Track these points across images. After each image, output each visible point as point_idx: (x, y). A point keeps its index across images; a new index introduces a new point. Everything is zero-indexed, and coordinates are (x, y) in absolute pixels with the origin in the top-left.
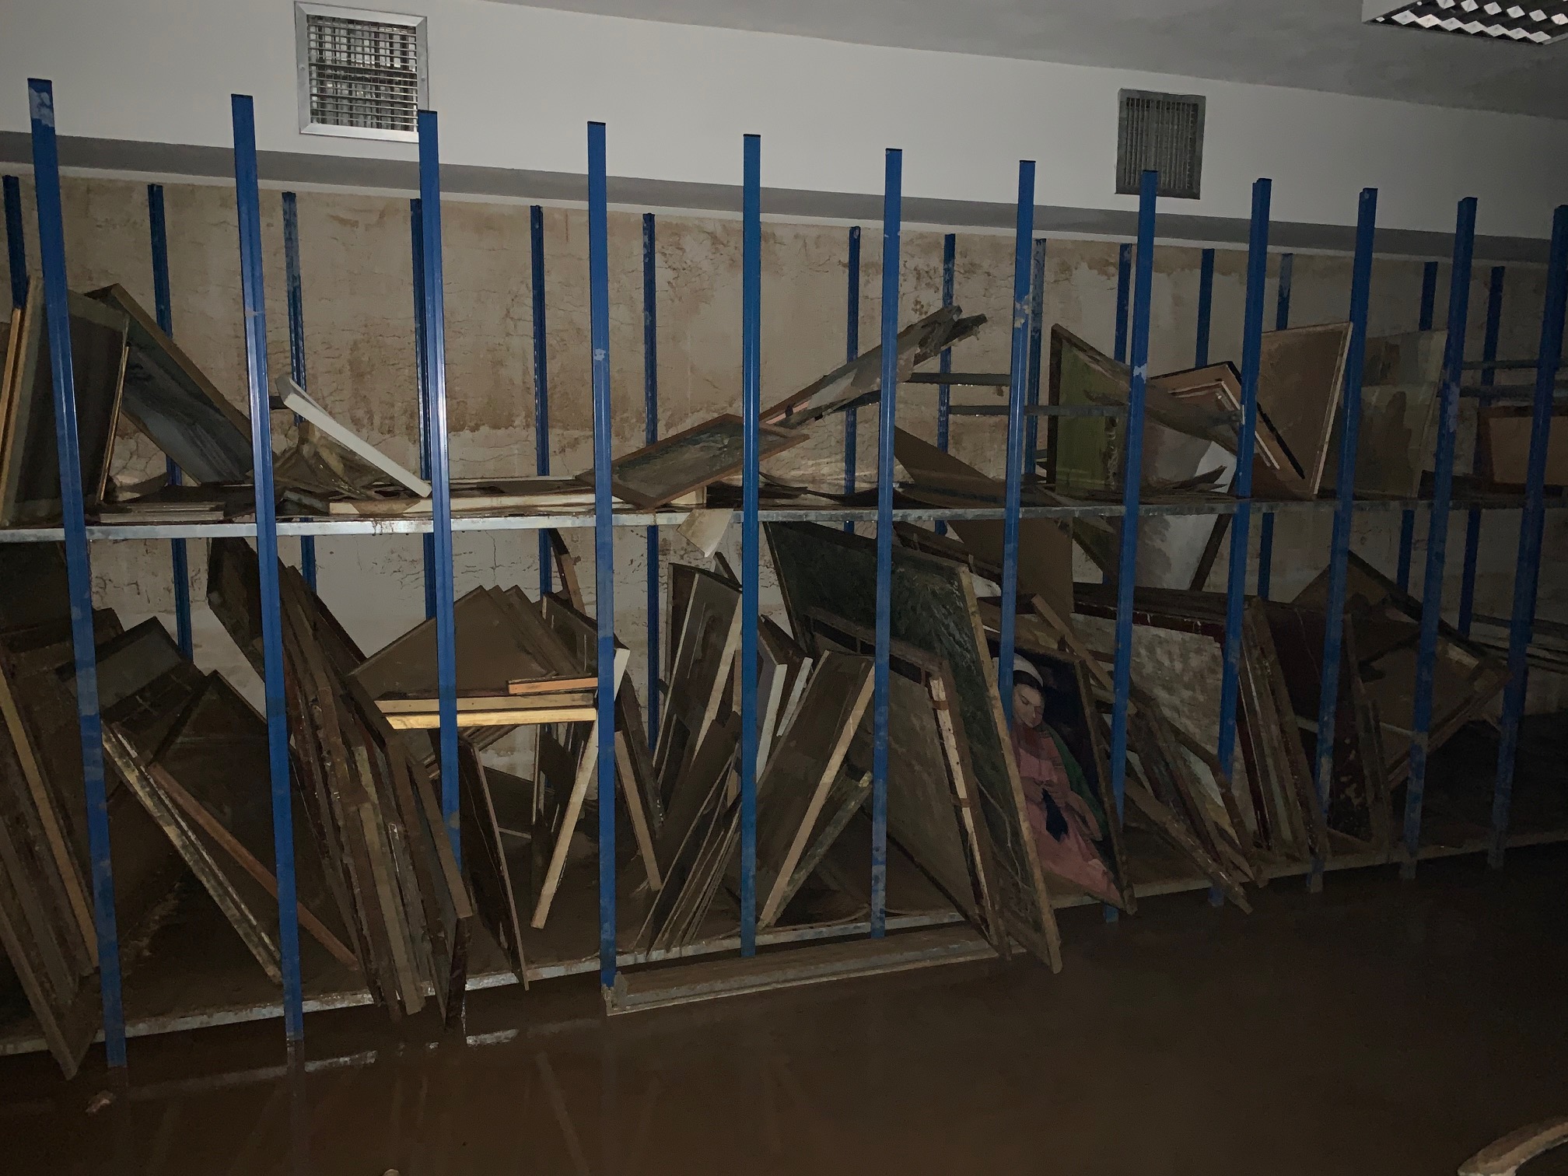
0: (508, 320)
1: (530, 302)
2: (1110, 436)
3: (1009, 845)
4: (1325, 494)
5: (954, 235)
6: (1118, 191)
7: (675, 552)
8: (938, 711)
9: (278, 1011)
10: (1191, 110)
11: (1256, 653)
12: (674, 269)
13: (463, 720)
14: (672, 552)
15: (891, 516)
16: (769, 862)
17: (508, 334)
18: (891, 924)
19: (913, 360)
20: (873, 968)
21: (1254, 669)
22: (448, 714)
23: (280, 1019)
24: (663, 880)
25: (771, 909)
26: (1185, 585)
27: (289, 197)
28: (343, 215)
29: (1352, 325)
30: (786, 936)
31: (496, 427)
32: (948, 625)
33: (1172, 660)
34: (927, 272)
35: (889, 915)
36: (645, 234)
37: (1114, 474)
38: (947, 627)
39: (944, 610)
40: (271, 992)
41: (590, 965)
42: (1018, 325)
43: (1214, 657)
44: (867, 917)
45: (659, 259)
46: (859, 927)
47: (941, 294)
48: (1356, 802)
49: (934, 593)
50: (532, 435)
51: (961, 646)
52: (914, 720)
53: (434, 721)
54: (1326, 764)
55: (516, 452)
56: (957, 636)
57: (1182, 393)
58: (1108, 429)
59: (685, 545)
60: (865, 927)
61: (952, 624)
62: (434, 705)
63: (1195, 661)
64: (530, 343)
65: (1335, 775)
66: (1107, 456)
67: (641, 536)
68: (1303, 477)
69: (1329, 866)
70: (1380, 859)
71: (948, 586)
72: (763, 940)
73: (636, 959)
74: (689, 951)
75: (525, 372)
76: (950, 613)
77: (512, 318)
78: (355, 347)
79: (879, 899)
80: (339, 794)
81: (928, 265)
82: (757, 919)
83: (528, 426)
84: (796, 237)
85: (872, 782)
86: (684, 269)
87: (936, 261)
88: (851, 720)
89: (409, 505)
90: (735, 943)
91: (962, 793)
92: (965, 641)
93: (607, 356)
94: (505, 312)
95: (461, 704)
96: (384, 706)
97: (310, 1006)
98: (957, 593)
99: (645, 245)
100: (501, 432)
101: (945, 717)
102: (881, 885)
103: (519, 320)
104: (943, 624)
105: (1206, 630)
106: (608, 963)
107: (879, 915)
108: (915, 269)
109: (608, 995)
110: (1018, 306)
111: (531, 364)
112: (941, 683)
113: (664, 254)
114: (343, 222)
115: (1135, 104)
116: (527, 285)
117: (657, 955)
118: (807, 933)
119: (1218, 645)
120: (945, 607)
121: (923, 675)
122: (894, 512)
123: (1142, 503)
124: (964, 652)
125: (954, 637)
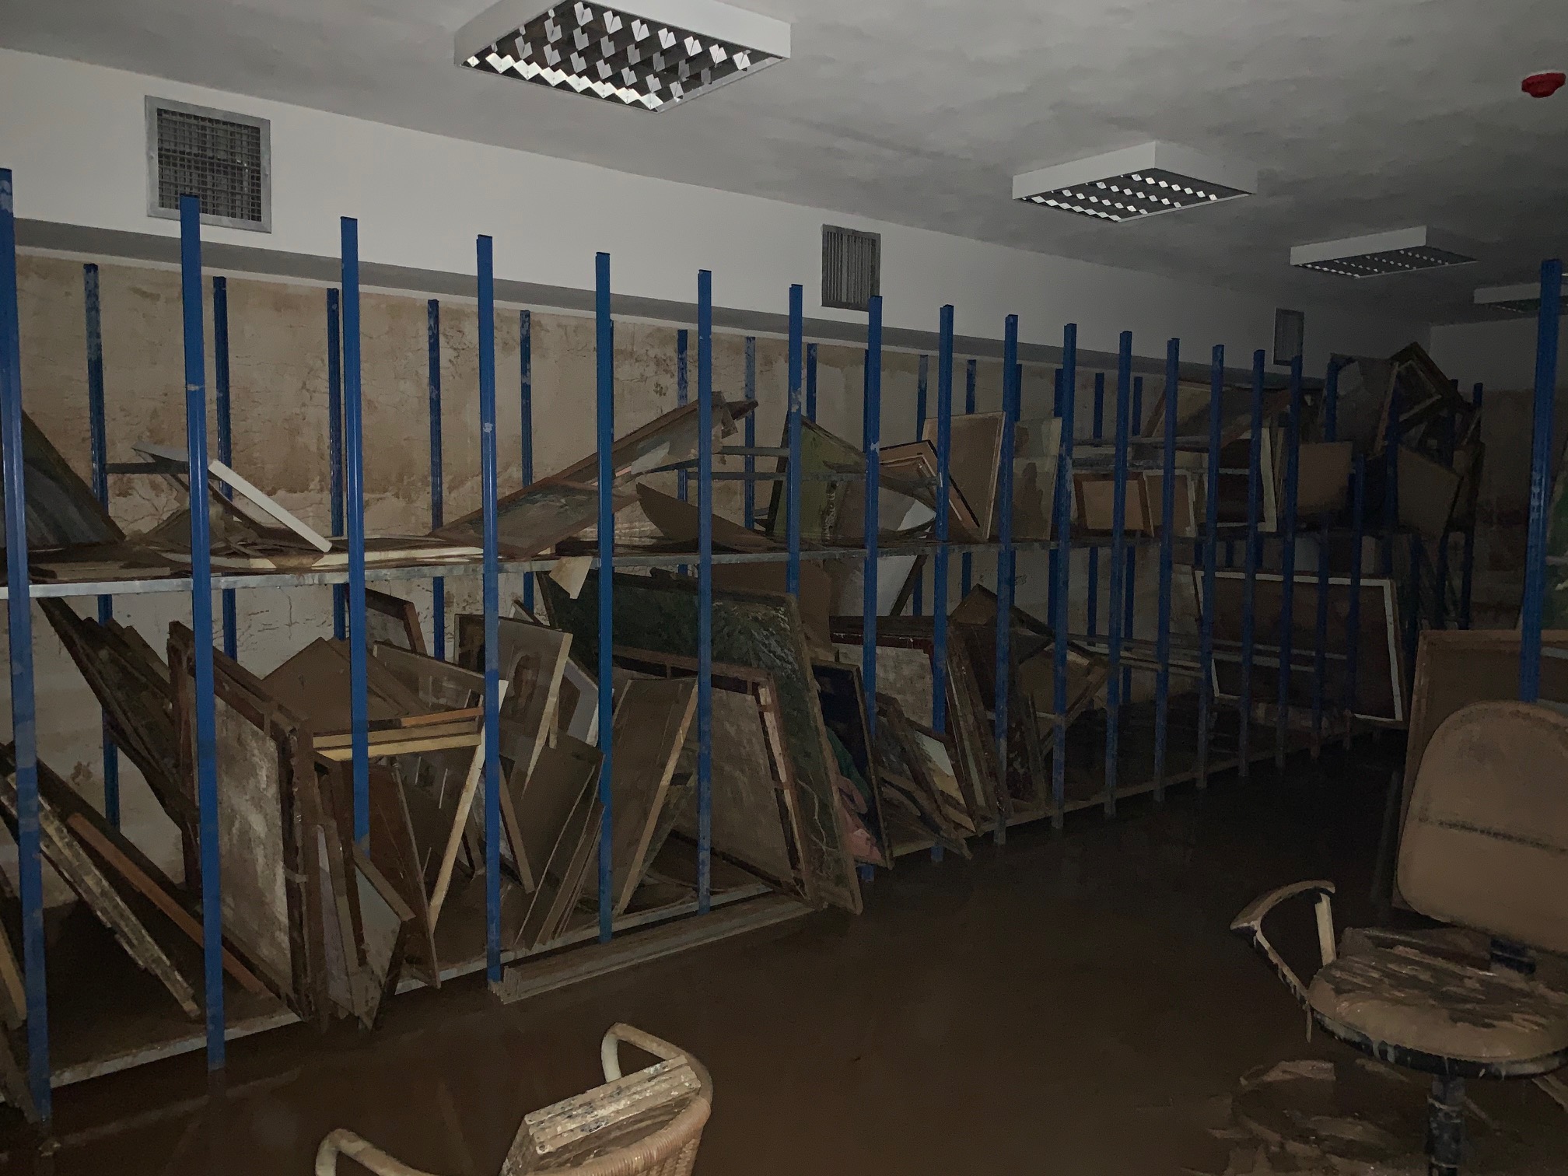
0: (304, 391)
1: (325, 375)
2: (830, 497)
3: (816, 817)
4: (994, 539)
5: (686, 331)
6: (823, 305)
7: (458, 604)
8: (765, 713)
9: (197, 1043)
10: (872, 242)
11: (955, 659)
12: (455, 349)
13: (373, 751)
14: (455, 605)
15: (711, 560)
17: (304, 405)
18: (716, 900)
19: (720, 434)
20: (708, 938)
21: (953, 672)
23: (202, 1052)
25: (624, 900)
26: (888, 612)
27: (91, 268)
28: (145, 288)
29: (1005, 413)
30: (634, 920)
31: (292, 490)
32: (770, 644)
33: (886, 671)
34: (665, 360)
35: (713, 893)
36: (430, 317)
37: (831, 527)
38: (768, 646)
39: (765, 633)
40: (189, 1025)
41: (479, 965)
42: (794, 409)
43: (922, 666)
44: (695, 899)
45: (442, 340)
46: (690, 907)
47: (676, 379)
48: (1021, 771)
49: (756, 619)
50: (327, 497)
51: (781, 660)
54: (1003, 744)
55: (311, 514)
56: (779, 651)
57: (891, 463)
58: (829, 491)
59: (466, 597)
60: (694, 906)
61: (774, 643)
62: (347, 739)
63: (906, 671)
64: (325, 415)
65: (1009, 751)
66: (827, 512)
67: (427, 590)
68: (979, 526)
69: (1010, 823)
70: (1040, 815)
71: (774, 612)
72: (617, 926)
73: (516, 956)
74: (558, 943)
75: (320, 438)
76: (772, 634)
77: (308, 390)
78: (155, 414)
79: (705, 882)
81: (665, 355)
82: (613, 909)
83: (321, 490)
84: (559, 326)
86: (463, 349)
87: (671, 351)
88: (680, 731)
89: (316, 559)
90: (595, 932)
91: (783, 776)
92: (787, 655)
93: (494, 428)
94: (301, 385)
95: (372, 736)
98: (783, 617)
99: (430, 328)
100: (297, 495)
101: (770, 718)
102: (707, 869)
103: (314, 392)
104: (764, 644)
105: (917, 645)
106: (493, 958)
107: (706, 894)
108: (655, 357)
109: (495, 987)
110: (793, 396)
111: (326, 431)
112: (768, 689)
113: (446, 336)
114: (144, 295)
115: (833, 237)
116: (323, 360)
117: (537, 949)
118: (650, 916)
119: (927, 655)
120: (768, 630)
121: (750, 686)
122: (713, 556)
123: (879, 547)
124: (784, 665)
125: (774, 653)
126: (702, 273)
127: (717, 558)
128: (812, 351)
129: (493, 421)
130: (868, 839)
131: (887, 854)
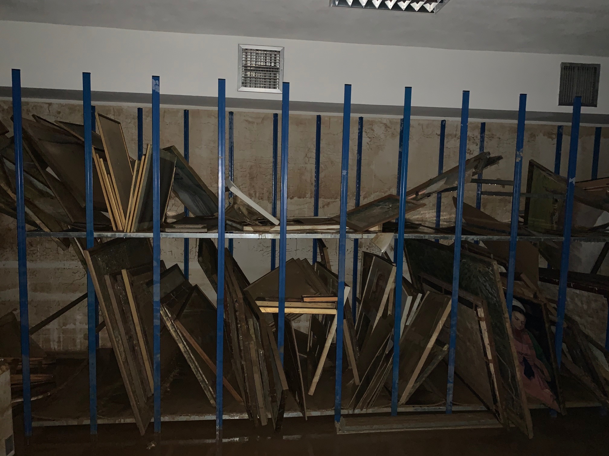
0: (306, 158)
1: (314, 151)
2: (555, 206)
3: (510, 380)
5: (485, 123)
6: (559, 105)
7: (365, 247)
8: (480, 321)
9: (213, 417)
12: (370, 138)
13: (287, 311)
14: (363, 247)
15: (461, 238)
16: (404, 378)
17: (306, 163)
18: (455, 408)
20: (447, 427)
22: (282, 308)
23: (215, 421)
24: (360, 382)
25: (404, 398)
26: (588, 271)
27: (231, 113)
28: (250, 120)
30: (410, 409)
31: (300, 198)
32: (486, 285)
33: (582, 304)
34: (472, 138)
35: (454, 405)
36: (359, 125)
37: (556, 222)
38: (485, 286)
39: (484, 279)
40: (211, 410)
41: (331, 413)
42: (518, 161)
43: (603, 304)
44: (444, 404)
45: (364, 134)
46: (441, 408)
47: (479, 146)
49: (480, 271)
50: (313, 200)
51: (491, 294)
52: (468, 324)
53: (276, 310)
55: (306, 207)
56: (490, 290)
57: (590, 189)
58: (554, 203)
60: (443, 408)
61: (488, 285)
62: (277, 304)
63: (594, 305)
64: (314, 166)
66: (553, 214)
67: (352, 243)
71: (487, 269)
72: (400, 410)
73: (348, 412)
74: (370, 411)
75: (311, 178)
76: (487, 281)
77: (308, 157)
78: (251, 168)
79: (450, 398)
80: (242, 337)
81: (473, 135)
82: (399, 401)
83: (311, 197)
84: (419, 124)
85: (449, 349)
86: (374, 138)
87: (477, 133)
88: (440, 322)
89: (271, 228)
90: (389, 410)
91: (490, 357)
92: (494, 293)
93: (347, 173)
94: (305, 155)
95: (287, 304)
96: (259, 303)
97: (225, 417)
98: (491, 272)
99: (359, 129)
100: (302, 199)
101: (483, 324)
102: (451, 392)
103: (310, 158)
105: (599, 292)
106: (338, 412)
107: (450, 404)
109: (337, 425)
110: (518, 153)
111: (314, 174)
112: (482, 310)
113: (366, 132)
114: (249, 122)
115: (568, 69)
116: (314, 145)
117: (357, 411)
118: (419, 408)
120: (485, 278)
121: (474, 306)
122: (462, 236)
123: (572, 236)
124: (493, 297)
125: (488, 291)
126: (464, 92)
127: (464, 237)
128: (560, 130)
129: (347, 170)
130: (551, 395)
131: (562, 406)
